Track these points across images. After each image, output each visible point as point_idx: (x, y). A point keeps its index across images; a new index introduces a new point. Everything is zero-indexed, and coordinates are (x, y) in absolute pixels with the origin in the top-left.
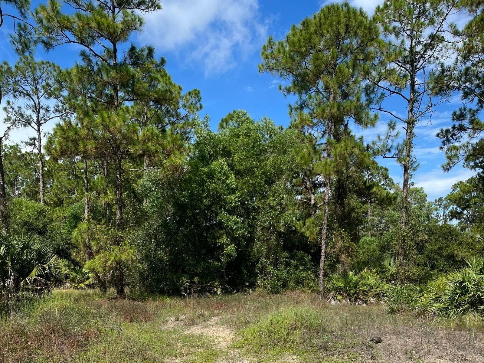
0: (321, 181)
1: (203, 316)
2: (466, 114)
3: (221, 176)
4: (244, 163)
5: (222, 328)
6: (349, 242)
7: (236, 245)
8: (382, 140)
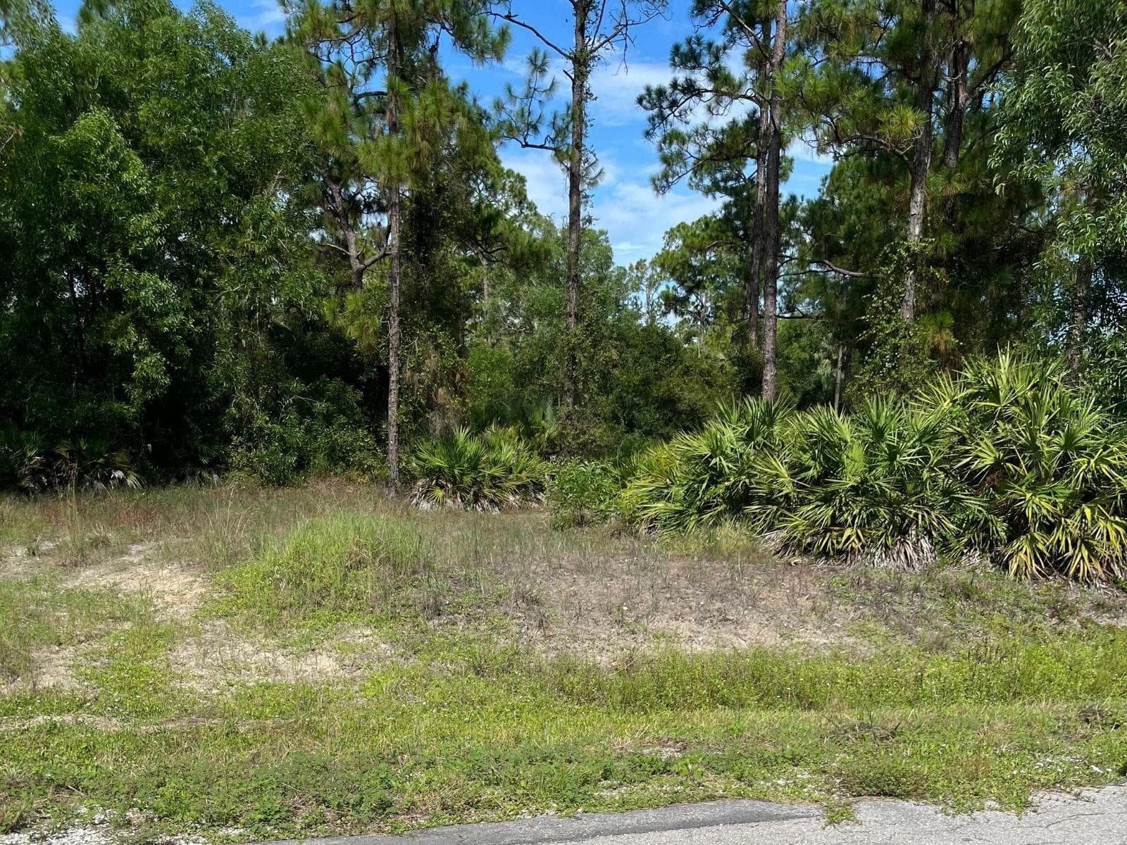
0: (369, 197)
1: (106, 543)
2: (700, 55)
3: (105, 161)
4: (168, 129)
5: (166, 571)
6: (454, 358)
7: (164, 354)
8: (518, 101)
